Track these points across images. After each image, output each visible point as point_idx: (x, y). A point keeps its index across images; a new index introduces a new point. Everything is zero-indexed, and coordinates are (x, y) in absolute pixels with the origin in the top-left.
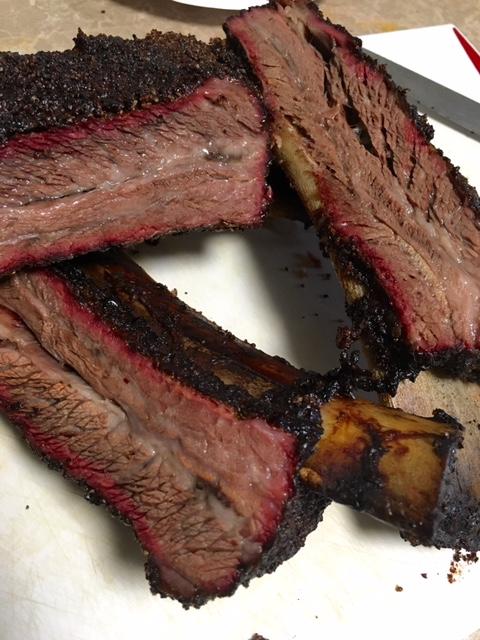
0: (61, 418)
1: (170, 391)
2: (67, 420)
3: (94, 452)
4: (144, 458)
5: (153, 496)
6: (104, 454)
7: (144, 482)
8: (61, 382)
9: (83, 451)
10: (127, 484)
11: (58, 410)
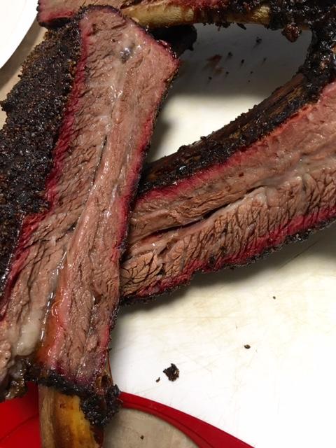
0: (238, 233)
1: (267, 146)
2: (242, 229)
3: (273, 221)
4: (299, 187)
5: (329, 192)
6: (279, 214)
7: (315, 193)
8: (215, 221)
9: (268, 228)
10: (309, 207)
11: (232, 232)
